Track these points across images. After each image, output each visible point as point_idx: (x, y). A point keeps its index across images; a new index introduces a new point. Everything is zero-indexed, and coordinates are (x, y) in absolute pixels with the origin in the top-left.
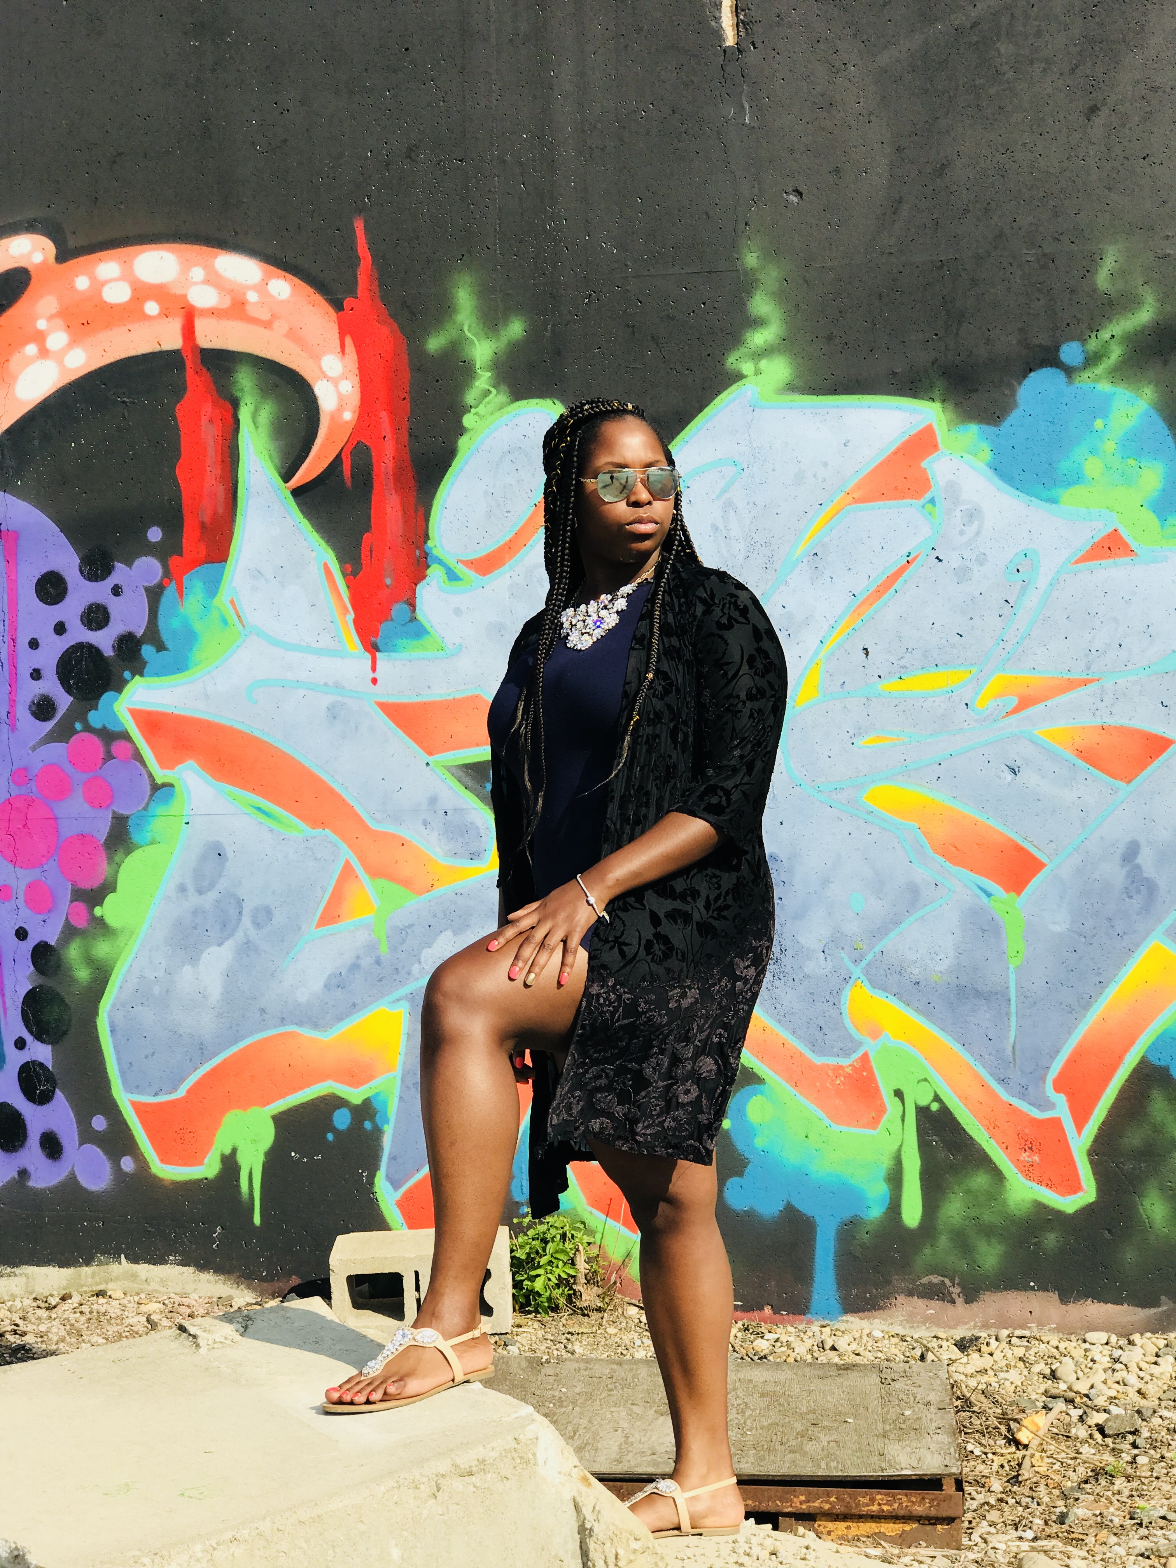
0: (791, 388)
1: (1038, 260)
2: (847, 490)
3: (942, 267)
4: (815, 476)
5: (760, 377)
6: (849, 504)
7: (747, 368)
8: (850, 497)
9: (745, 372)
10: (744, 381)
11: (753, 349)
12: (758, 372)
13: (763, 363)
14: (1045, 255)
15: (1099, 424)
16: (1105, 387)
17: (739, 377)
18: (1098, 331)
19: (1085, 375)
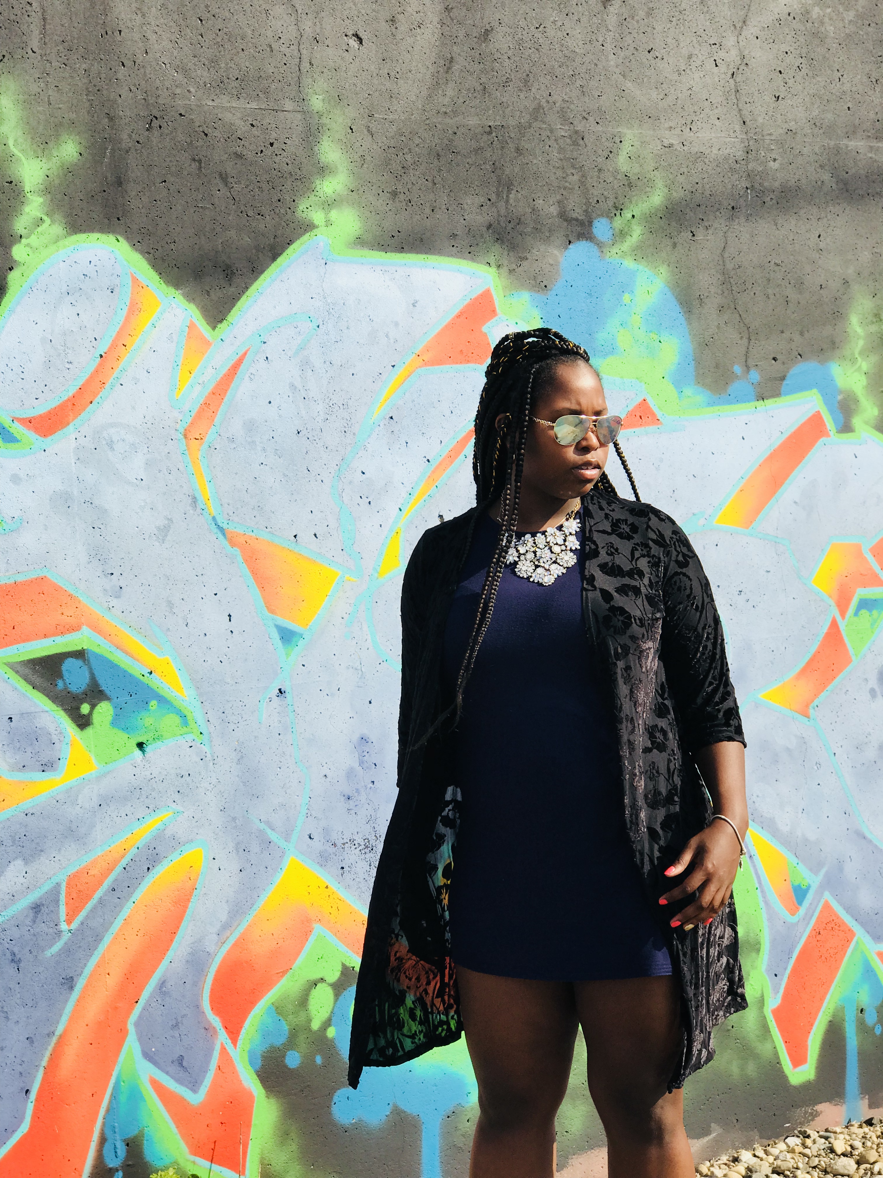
0: (360, 242)
1: (570, 137)
2: (417, 352)
3: (490, 133)
4: (387, 336)
5: (330, 227)
6: (420, 367)
7: (317, 217)
8: (420, 359)
9: (316, 222)
10: (315, 231)
11: (323, 198)
12: (328, 223)
13: (334, 214)
14: (576, 132)
15: (626, 298)
16: (629, 263)
17: (309, 227)
18: (621, 210)
19: (614, 250)
